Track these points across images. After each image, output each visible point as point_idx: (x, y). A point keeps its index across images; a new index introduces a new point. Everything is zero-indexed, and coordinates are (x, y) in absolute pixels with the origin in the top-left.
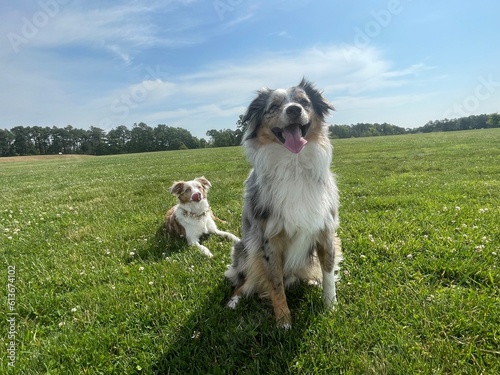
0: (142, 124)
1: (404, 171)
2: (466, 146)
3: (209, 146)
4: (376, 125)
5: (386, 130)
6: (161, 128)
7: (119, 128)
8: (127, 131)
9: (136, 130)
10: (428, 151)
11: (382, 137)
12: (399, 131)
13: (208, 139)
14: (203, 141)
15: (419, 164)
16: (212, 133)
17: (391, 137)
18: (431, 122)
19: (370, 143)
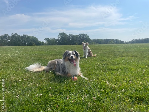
0: (16, 34)
1: (123, 56)
2: (146, 48)
3: (45, 45)
4: (113, 39)
5: (117, 42)
6: (24, 36)
7: (5, 35)
8: (9, 37)
9: (13, 36)
10: (132, 49)
11: (115, 44)
12: (122, 42)
13: (45, 42)
14: (43, 43)
15: (129, 54)
16: (47, 39)
17: (119, 44)
18: (134, 40)
19: (110, 46)
